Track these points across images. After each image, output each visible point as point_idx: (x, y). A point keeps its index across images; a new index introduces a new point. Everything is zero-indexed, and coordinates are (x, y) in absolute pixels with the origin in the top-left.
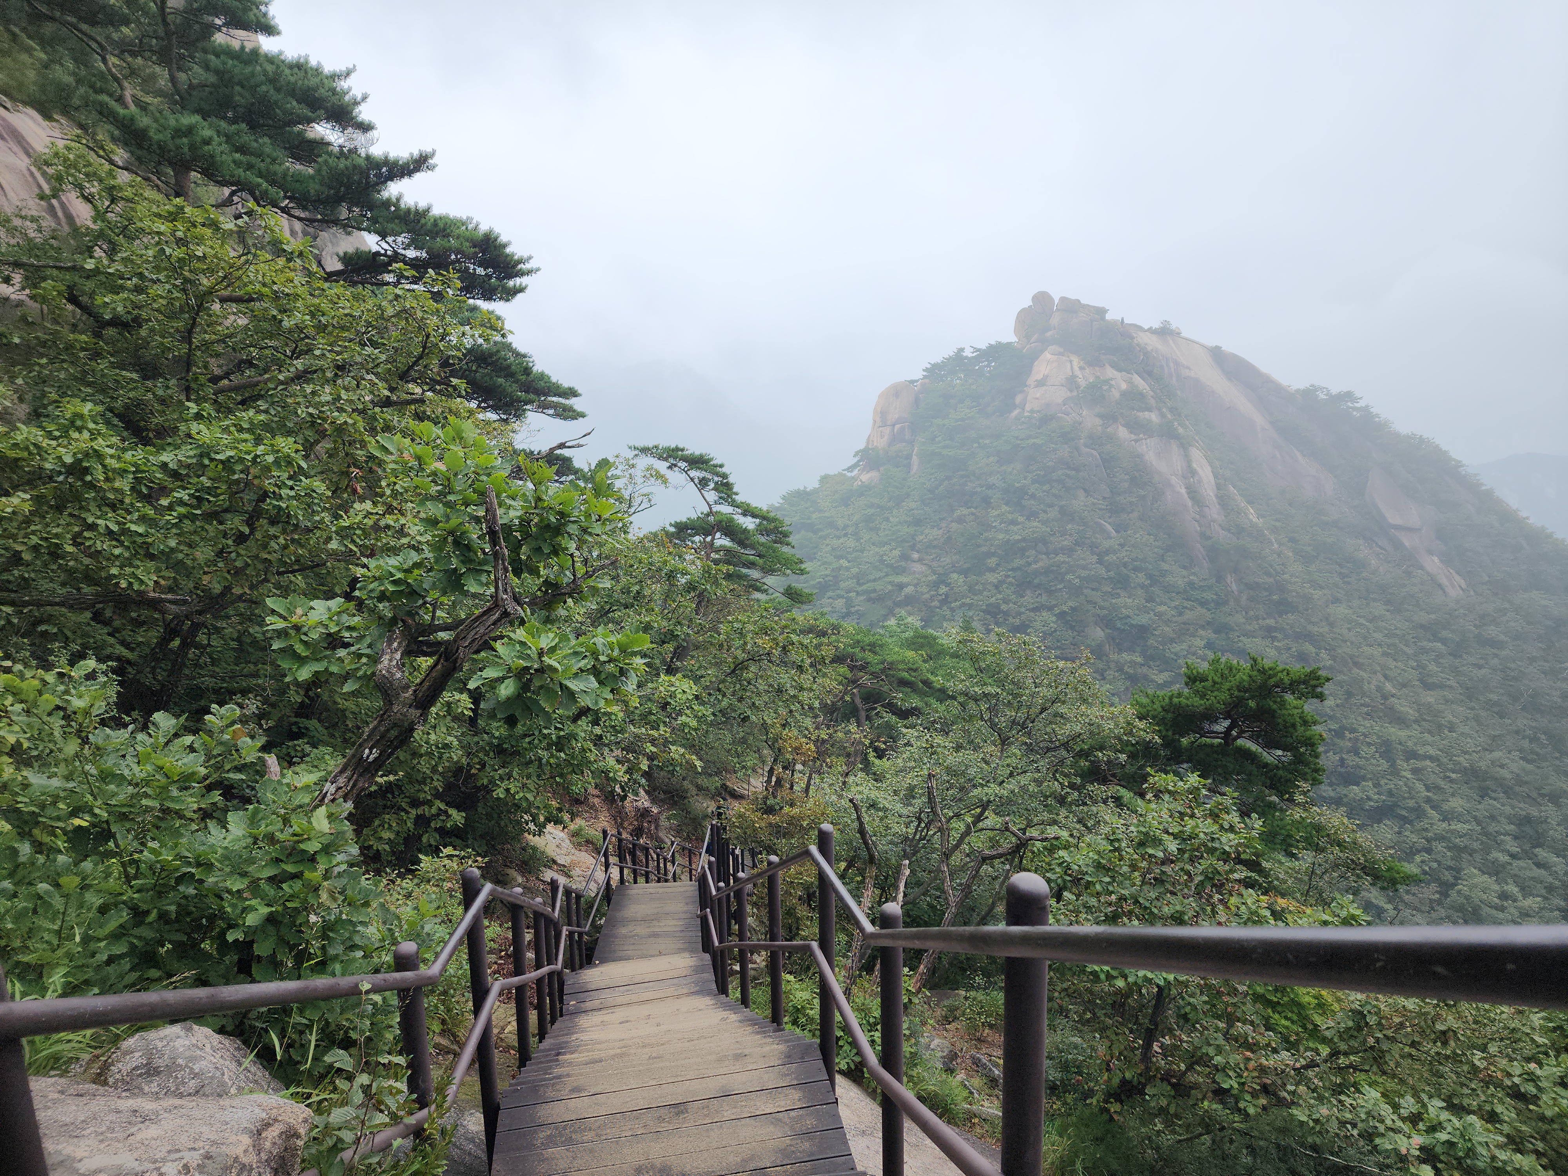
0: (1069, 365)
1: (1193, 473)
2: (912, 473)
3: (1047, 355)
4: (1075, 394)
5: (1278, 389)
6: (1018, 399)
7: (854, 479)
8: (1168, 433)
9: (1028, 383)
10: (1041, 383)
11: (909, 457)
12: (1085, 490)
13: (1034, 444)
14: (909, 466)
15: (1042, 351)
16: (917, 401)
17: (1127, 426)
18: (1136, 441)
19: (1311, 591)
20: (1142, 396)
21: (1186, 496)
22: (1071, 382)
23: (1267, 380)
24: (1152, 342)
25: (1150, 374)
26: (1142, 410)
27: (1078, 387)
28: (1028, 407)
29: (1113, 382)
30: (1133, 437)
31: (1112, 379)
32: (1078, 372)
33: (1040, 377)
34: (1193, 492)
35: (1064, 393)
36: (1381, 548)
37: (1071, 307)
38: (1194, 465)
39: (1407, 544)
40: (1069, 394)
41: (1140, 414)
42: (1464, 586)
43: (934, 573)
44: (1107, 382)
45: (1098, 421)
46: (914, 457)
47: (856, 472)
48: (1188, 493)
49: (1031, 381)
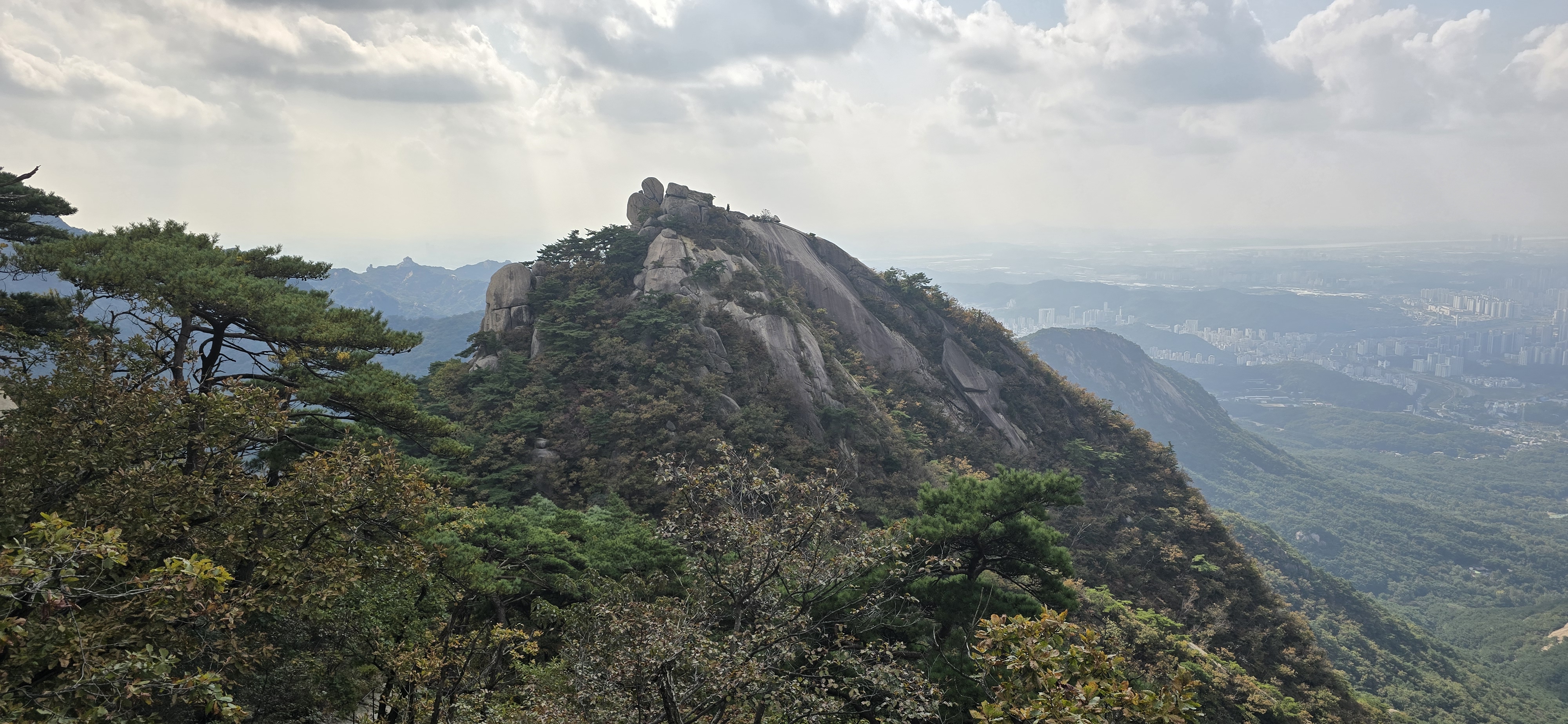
0: (682, 247)
1: (803, 347)
2: (533, 356)
3: (661, 238)
4: (691, 274)
5: (865, 271)
6: (637, 280)
7: (469, 365)
8: (777, 311)
9: (645, 265)
10: (658, 265)
11: (528, 340)
12: (708, 367)
13: (656, 322)
14: (529, 348)
15: (656, 235)
16: (533, 282)
17: (741, 304)
18: (751, 319)
19: (910, 450)
20: (753, 277)
21: (798, 369)
22: (686, 263)
23: (856, 263)
24: (756, 229)
25: (757, 256)
26: (753, 289)
27: (693, 268)
28: (647, 289)
29: (724, 264)
30: (748, 315)
31: (724, 261)
32: (691, 254)
33: (656, 259)
34: (804, 365)
35: (681, 274)
36: (959, 409)
37: (679, 192)
38: (803, 340)
39: (978, 405)
40: (685, 275)
41: (751, 294)
42: (1025, 438)
43: (563, 458)
44: (719, 263)
45: (715, 301)
46: (534, 339)
47: (470, 358)
48: (800, 366)
49: (648, 262)
